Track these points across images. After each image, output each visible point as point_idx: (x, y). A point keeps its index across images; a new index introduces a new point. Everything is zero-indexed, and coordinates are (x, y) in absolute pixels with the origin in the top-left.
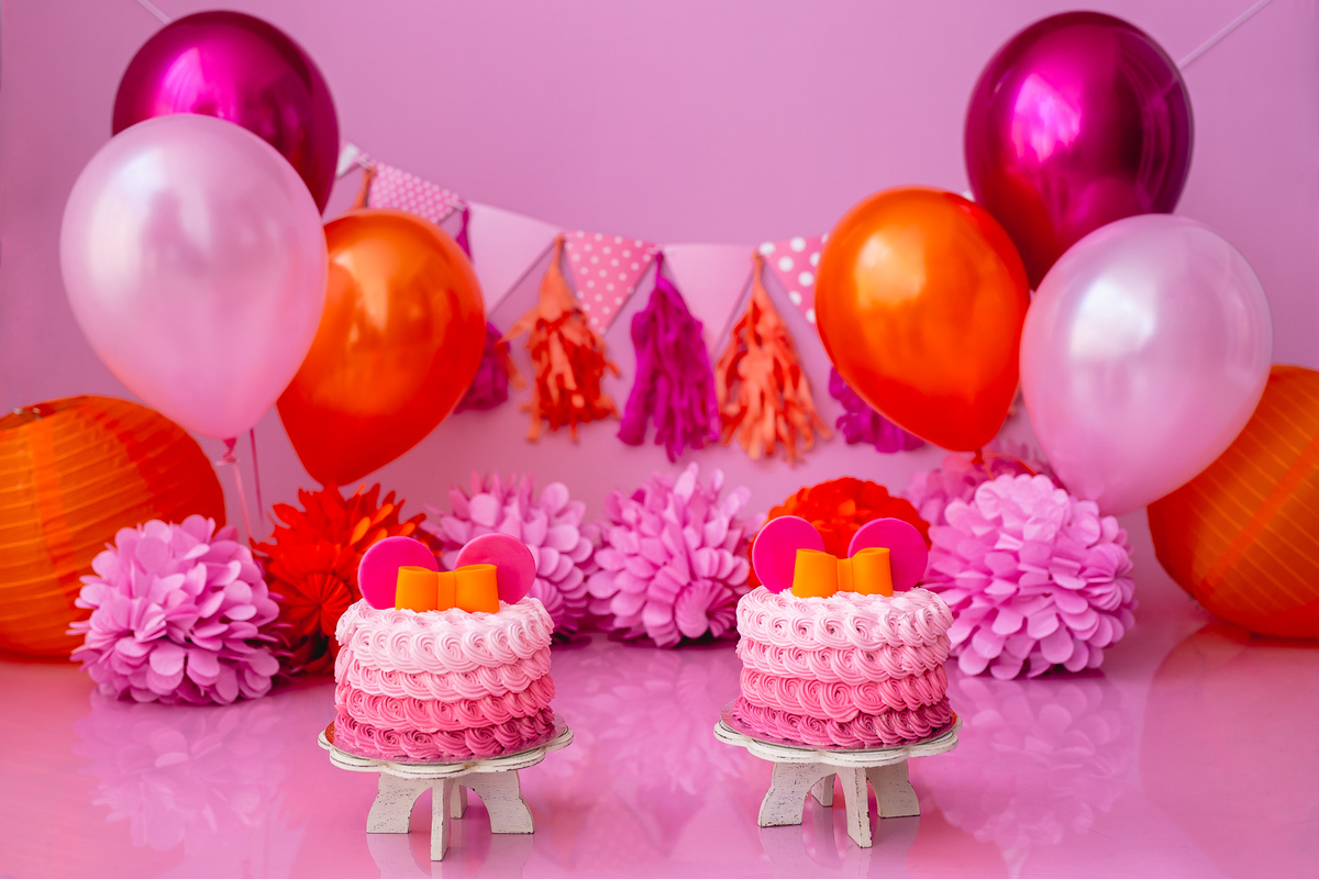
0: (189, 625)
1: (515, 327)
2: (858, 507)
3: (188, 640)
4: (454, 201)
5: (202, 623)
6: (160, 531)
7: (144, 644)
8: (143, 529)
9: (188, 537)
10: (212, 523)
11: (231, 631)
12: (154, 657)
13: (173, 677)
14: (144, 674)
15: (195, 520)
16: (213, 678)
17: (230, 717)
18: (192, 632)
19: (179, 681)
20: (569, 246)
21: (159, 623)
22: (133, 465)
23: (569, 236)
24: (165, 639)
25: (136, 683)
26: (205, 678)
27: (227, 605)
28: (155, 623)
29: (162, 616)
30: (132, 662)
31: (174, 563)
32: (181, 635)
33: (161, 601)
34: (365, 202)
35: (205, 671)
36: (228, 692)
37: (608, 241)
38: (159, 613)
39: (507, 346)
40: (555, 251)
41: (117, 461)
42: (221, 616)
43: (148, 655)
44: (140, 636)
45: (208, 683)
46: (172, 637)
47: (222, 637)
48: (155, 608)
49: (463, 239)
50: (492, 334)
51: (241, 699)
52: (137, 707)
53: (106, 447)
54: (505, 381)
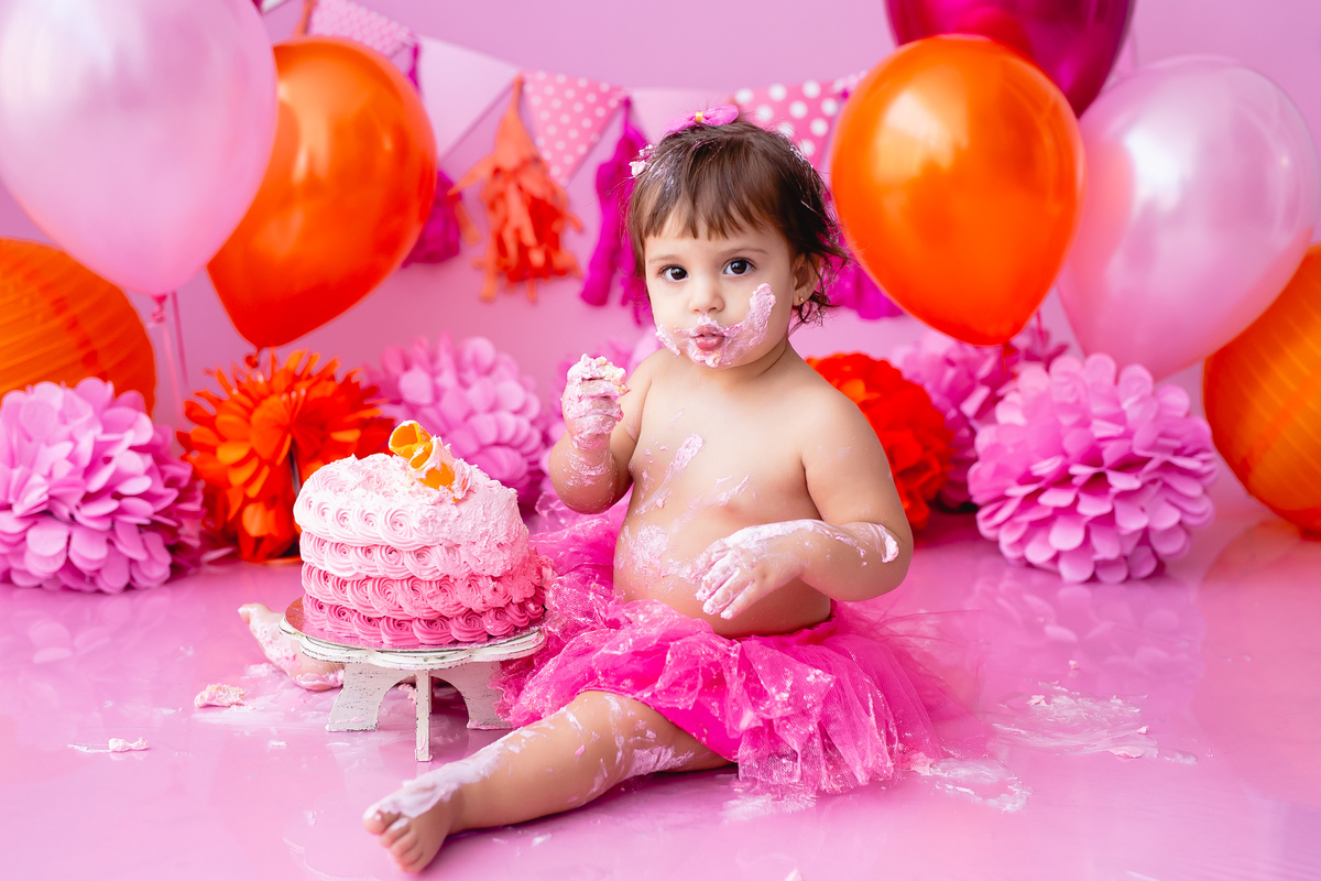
0: (76, 500)
1: (469, 174)
3: (72, 516)
4: (402, 35)
5: (89, 498)
6: (51, 394)
7: (23, 518)
8: (32, 391)
9: (79, 402)
10: (110, 388)
11: (121, 511)
12: (33, 535)
13: (54, 557)
14: (21, 555)
15: (92, 384)
16: (99, 561)
17: (116, 608)
18: (78, 508)
19: (61, 562)
20: (529, 88)
21: (41, 496)
23: (528, 77)
24: (43, 514)
25: (15, 564)
26: (91, 561)
27: (120, 477)
28: (35, 496)
29: (45, 489)
30: (8, 539)
31: (65, 430)
32: (64, 511)
33: (46, 472)
34: (306, 26)
35: (88, 553)
36: (113, 580)
37: (572, 83)
38: (41, 485)
39: (459, 197)
40: (512, 96)
42: (109, 491)
43: (26, 531)
44: (18, 510)
45: (93, 567)
46: (56, 514)
47: (112, 516)
48: (37, 479)
49: (413, 75)
50: (445, 182)
51: (130, 587)
52: (18, 592)
54: (458, 234)
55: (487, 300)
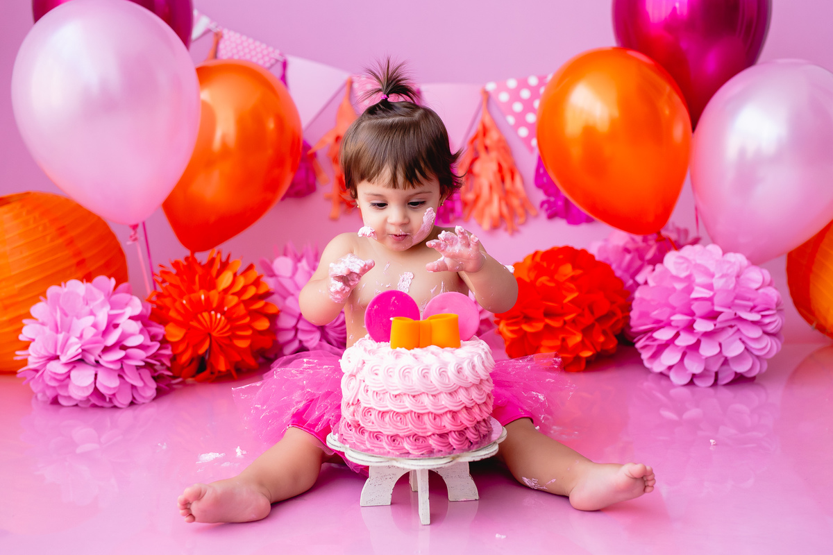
0: (98, 351)
1: (319, 139)
2: (574, 268)
3: (97, 362)
4: (276, 55)
5: (106, 350)
6: (76, 287)
7: (66, 364)
8: (65, 286)
9: (95, 291)
10: (113, 281)
11: (126, 357)
12: (74, 374)
13: (87, 387)
14: (66, 386)
15: (101, 279)
16: (114, 388)
17: (125, 417)
18: (100, 356)
19: (91, 390)
20: (356, 86)
21: (77, 350)
22: (60, 241)
23: (355, 79)
24: (79, 361)
25: (62, 393)
26: (109, 388)
27: (124, 336)
28: (73, 350)
29: (80, 345)
30: (58, 377)
31: (87, 309)
32: (92, 359)
33: (78, 335)
34: (215, 54)
35: (108, 383)
36: (122, 400)
38: (77, 344)
39: (314, 155)
40: (346, 89)
41: (48, 238)
42: (120, 345)
43: (69, 371)
44: (64, 359)
45: (111, 393)
46: (86, 360)
47: (121, 360)
48: (73, 339)
49: (283, 78)
50: (307, 147)
51: (133, 403)
52: (63, 410)
53: (40, 228)
54: (315, 178)
55: (334, 219)
